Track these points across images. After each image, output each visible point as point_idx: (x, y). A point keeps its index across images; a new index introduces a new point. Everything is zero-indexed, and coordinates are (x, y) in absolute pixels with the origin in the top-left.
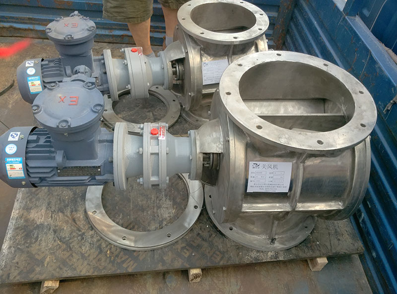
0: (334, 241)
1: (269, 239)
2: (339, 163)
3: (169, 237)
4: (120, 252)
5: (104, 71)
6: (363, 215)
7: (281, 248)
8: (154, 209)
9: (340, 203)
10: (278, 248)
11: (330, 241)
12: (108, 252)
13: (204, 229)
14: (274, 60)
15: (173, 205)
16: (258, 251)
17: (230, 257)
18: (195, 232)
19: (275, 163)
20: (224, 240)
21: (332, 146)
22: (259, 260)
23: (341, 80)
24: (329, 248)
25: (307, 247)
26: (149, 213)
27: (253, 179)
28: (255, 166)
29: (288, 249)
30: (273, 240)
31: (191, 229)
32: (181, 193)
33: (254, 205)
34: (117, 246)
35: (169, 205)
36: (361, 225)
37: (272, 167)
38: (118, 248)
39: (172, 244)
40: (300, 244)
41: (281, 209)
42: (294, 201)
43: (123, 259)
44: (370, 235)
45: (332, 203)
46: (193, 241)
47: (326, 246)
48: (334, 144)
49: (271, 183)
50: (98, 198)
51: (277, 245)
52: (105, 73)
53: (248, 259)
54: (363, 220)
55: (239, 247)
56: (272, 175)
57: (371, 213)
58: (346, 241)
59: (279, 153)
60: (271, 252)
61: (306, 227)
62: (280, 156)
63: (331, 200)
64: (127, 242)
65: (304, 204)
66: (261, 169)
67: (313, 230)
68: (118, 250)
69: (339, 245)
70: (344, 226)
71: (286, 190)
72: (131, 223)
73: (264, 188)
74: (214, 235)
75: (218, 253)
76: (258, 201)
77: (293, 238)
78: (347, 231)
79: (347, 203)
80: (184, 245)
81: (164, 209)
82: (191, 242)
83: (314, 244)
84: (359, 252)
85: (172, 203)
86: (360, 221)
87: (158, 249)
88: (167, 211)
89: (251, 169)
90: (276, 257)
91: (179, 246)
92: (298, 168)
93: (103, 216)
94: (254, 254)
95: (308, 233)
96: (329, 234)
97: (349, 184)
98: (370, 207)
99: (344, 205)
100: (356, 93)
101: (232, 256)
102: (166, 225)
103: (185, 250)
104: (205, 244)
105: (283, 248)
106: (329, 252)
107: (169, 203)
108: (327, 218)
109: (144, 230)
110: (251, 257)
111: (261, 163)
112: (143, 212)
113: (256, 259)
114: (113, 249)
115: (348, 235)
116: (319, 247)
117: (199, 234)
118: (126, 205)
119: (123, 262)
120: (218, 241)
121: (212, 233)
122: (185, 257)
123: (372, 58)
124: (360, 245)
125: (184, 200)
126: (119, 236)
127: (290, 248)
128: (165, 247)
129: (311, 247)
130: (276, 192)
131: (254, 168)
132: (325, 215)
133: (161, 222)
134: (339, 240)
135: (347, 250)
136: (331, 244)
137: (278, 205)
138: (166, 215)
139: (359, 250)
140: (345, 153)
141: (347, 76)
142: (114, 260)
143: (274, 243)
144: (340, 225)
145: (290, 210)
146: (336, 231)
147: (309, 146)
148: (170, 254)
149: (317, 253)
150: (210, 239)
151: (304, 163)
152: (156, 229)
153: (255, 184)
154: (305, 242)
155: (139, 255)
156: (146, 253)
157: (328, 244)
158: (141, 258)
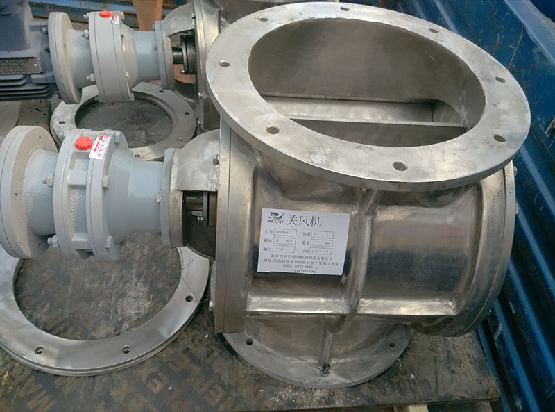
0: (445, 375)
1: (318, 364)
2: (450, 220)
3: (127, 352)
4: (28, 377)
5: (45, 46)
6: (500, 327)
7: (341, 384)
8: (110, 298)
9: (450, 303)
10: (334, 383)
11: (436, 373)
12: (5, 377)
13: (200, 341)
14: (334, 16)
15: (150, 293)
16: (296, 388)
17: (241, 397)
18: (182, 346)
19: (316, 214)
20: (233, 364)
21: (426, 174)
22: (295, 405)
23: (461, 56)
24: (432, 387)
25: (391, 383)
26: (100, 305)
27: (268, 245)
28: (273, 217)
29: (354, 387)
30: (325, 368)
31: (175, 341)
32: (169, 271)
33: (274, 299)
34: (25, 365)
35: (141, 294)
36: (497, 345)
37: (309, 221)
38: (26, 369)
39: (131, 367)
40: (379, 376)
41: (329, 309)
42: (354, 294)
43: (31, 391)
44: (512, 365)
45: (436, 303)
46: (175, 364)
47: (428, 384)
48: (430, 170)
49: (307, 255)
50: (8, 272)
51: (333, 378)
52: (48, 50)
53: (275, 402)
54: (501, 337)
55: (261, 379)
56: (307, 238)
57: (515, 323)
58: (466, 375)
59: (321, 192)
60: (321, 390)
61: (392, 345)
62: (325, 200)
63: (431, 296)
64: (41, 359)
65: (374, 301)
66: (285, 225)
67: (405, 351)
68: (24, 373)
69: (452, 382)
70: (465, 346)
71: (338, 271)
72: (62, 323)
73: (293, 264)
74: (216, 354)
75: (219, 389)
76: (281, 291)
77: (365, 365)
78: (468, 355)
79: (463, 303)
80: (155, 369)
81: (130, 300)
82: (170, 365)
83: (405, 378)
84: (489, 397)
85: (147, 289)
86: (496, 338)
87: (103, 374)
88: (135, 302)
89: (265, 225)
90: (330, 401)
91: (144, 373)
92: (361, 226)
93: (9, 306)
94: (287, 394)
95: (394, 356)
96: (435, 361)
97: (469, 265)
98: (514, 312)
99: (457, 306)
100: (489, 81)
101: (245, 396)
102: (127, 330)
103: (155, 381)
104: (197, 370)
105: (345, 383)
106: (432, 396)
107: (142, 289)
108: (428, 331)
109: (85, 336)
110: (281, 399)
111: (286, 213)
112: (90, 303)
113: (290, 403)
114: (16, 372)
115: (471, 362)
116: (415, 384)
117: (188, 349)
118: (60, 289)
119: (30, 397)
120: (221, 365)
121: (215, 348)
122: (153, 393)
123: (527, 37)
124: (491, 383)
125: (170, 285)
126: (30, 346)
127: (359, 385)
128: (118, 372)
129: (398, 383)
130: (318, 273)
131: (271, 221)
132: (425, 325)
133: (118, 325)
134: (453, 372)
135: (466, 392)
136: (436, 379)
137: (322, 300)
138: (132, 312)
139: (490, 393)
140: (461, 200)
141: (474, 52)
142: (13, 392)
143: (327, 373)
144: (456, 344)
145: (346, 312)
146: (448, 355)
147: (373, 173)
148: (125, 385)
149: (410, 396)
150: (207, 361)
151: (374, 215)
152: (108, 335)
153: (273, 256)
154: (389, 373)
155: (65, 384)
156: (79, 380)
157: (432, 380)
158: (67, 390)
